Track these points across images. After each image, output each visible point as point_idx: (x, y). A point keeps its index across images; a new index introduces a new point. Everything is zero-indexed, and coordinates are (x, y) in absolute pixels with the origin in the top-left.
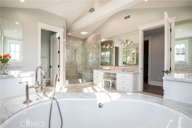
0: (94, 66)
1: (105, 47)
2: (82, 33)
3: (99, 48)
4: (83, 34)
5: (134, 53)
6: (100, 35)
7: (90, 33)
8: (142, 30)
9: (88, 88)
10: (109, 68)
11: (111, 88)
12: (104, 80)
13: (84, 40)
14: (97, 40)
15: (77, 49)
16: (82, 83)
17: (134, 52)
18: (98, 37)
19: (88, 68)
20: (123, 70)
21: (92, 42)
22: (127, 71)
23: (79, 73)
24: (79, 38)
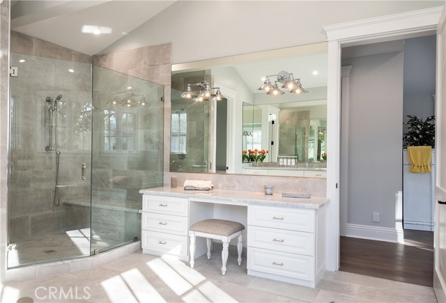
0: (142, 173)
1: (193, 97)
2: (87, 29)
3: (162, 99)
4: (89, 35)
5: (273, 122)
6: (169, 45)
7: (124, 33)
8: (338, 41)
9: (125, 275)
10: (208, 184)
11: (224, 269)
12: (193, 235)
13: (95, 60)
14: (153, 66)
15: (59, 98)
16: (93, 254)
17: (274, 117)
18: (160, 53)
19: (111, 180)
20: (269, 191)
21: (131, 72)
22: (284, 195)
23: (67, 205)
24: (69, 51)
